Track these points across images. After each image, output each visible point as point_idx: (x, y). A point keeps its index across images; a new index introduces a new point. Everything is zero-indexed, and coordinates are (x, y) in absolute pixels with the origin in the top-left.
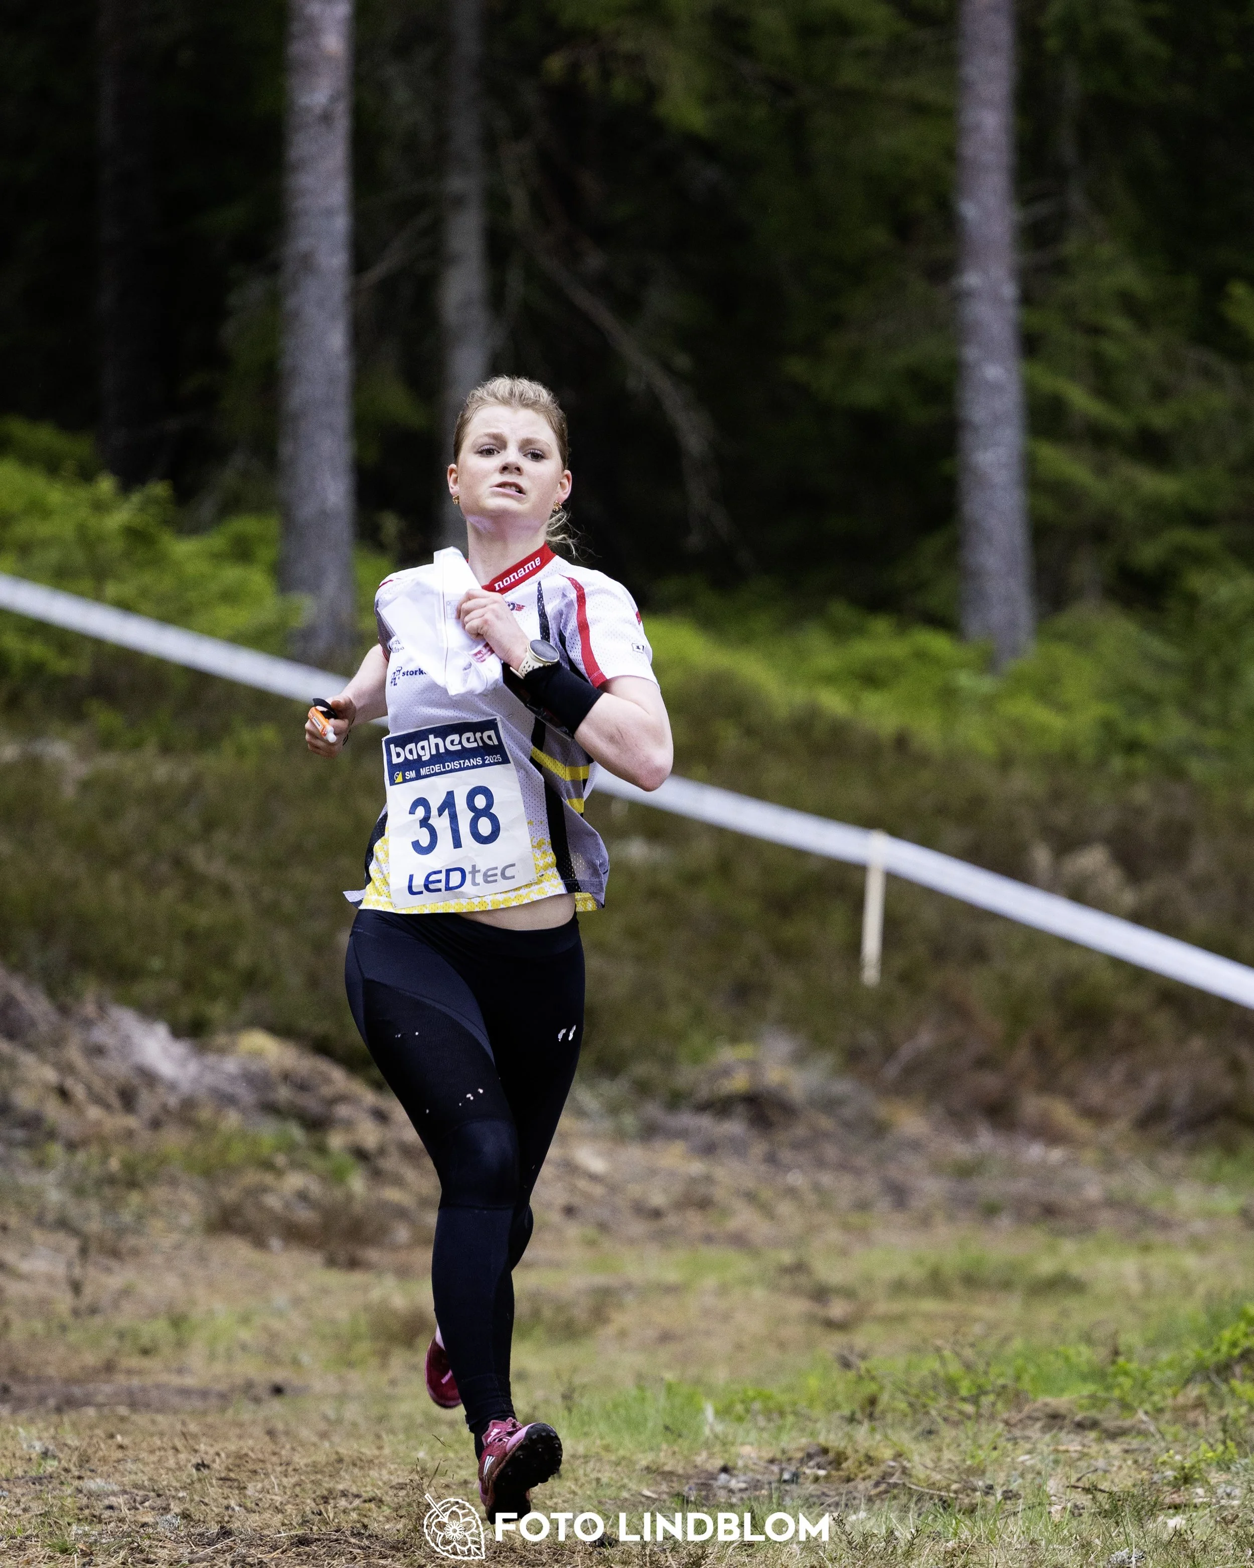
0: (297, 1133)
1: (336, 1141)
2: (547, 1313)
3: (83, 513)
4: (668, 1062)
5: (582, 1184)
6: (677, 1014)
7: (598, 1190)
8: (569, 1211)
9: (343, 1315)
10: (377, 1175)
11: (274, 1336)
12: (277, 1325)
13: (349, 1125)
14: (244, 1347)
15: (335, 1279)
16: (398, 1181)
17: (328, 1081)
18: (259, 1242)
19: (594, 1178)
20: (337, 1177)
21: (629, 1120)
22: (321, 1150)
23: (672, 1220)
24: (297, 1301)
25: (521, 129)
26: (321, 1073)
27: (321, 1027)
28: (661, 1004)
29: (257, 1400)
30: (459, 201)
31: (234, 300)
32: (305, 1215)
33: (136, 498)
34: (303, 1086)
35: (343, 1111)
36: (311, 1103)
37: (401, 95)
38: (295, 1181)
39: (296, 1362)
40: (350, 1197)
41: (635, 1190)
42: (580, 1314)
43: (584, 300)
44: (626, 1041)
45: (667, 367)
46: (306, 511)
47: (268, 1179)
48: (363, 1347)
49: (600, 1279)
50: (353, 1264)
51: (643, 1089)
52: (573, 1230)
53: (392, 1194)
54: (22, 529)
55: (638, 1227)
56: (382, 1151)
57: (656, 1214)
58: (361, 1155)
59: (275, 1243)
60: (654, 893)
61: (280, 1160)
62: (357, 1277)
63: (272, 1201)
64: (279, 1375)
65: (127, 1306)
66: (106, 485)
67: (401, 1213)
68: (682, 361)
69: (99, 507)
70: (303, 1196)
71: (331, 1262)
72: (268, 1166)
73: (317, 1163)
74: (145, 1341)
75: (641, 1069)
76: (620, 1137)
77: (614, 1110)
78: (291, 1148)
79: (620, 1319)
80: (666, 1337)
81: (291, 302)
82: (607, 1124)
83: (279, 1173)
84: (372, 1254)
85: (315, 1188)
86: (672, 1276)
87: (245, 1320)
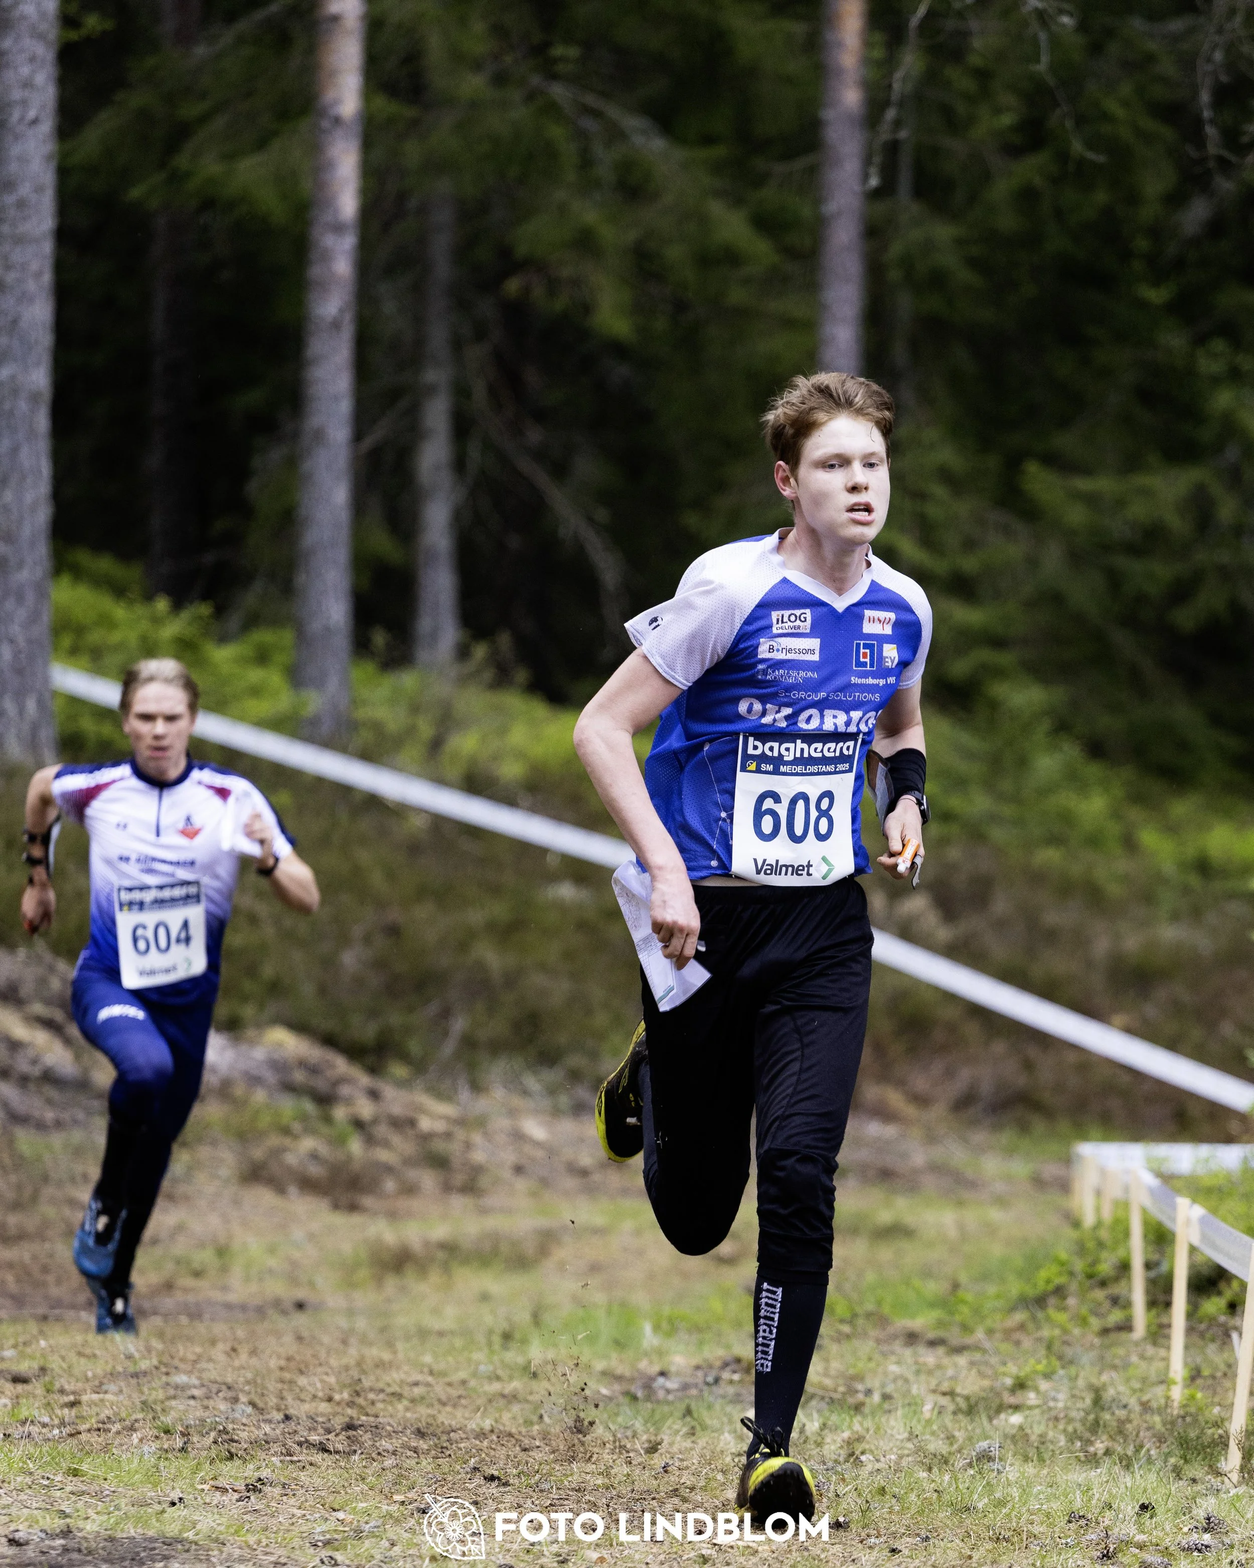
0: (309, 1106)
1: (340, 1113)
2: (504, 1248)
3: (145, 625)
4: (594, 1055)
5: (528, 1149)
6: (601, 1019)
7: (540, 1154)
8: (519, 1170)
9: (347, 1248)
10: (370, 1140)
11: (294, 1264)
12: (296, 1255)
13: (349, 1101)
14: (271, 1271)
15: (339, 1220)
16: (386, 1144)
17: (333, 1067)
18: (281, 1190)
19: (538, 1144)
20: (339, 1141)
21: (564, 1100)
22: (328, 1120)
23: (597, 1177)
24: (311, 1237)
25: (480, 334)
26: (328, 1061)
27: (328, 1025)
28: (589, 1012)
29: (284, 1313)
30: (431, 390)
31: (257, 462)
32: (315, 1170)
33: (186, 615)
34: (313, 1070)
35: (345, 1090)
36: (320, 1084)
37: (389, 307)
38: (308, 1144)
39: (311, 1284)
40: (350, 1158)
41: (568, 1154)
42: (530, 1248)
43: (526, 466)
44: (562, 1039)
45: (590, 520)
46: (315, 626)
47: (287, 1141)
48: (363, 1273)
49: (542, 1222)
50: (353, 1208)
51: (575, 1076)
52: (521, 1185)
53: (383, 1155)
54: (95, 637)
55: (570, 1183)
56: (375, 1121)
57: (584, 1173)
58: (359, 1124)
59: (293, 1190)
60: (583, 926)
61: (297, 1127)
62: (356, 1219)
63: (291, 1159)
64: (301, 1294)
65: (181, 1239)
66: (162, 604)
67: (389, 1169)
68: (602, 515)
69: (156, 621)
70: (314, 1156)
71: (336, 1206)
72: (286, 1131)
73: (325, 1130)
74: (196, 1265)
75: (575, 1060)
76: (556, 1112)
77: (552, 1091)
78: (303, 1118)
79: (560, 1253)
80: (595, 1268)
81: (306, 466)
82: (546, 1103)
83: (296, 1137)
84: (367, 1201)
85: (324, 1150)
86: (599, 1220)
87: (272, 1250)
